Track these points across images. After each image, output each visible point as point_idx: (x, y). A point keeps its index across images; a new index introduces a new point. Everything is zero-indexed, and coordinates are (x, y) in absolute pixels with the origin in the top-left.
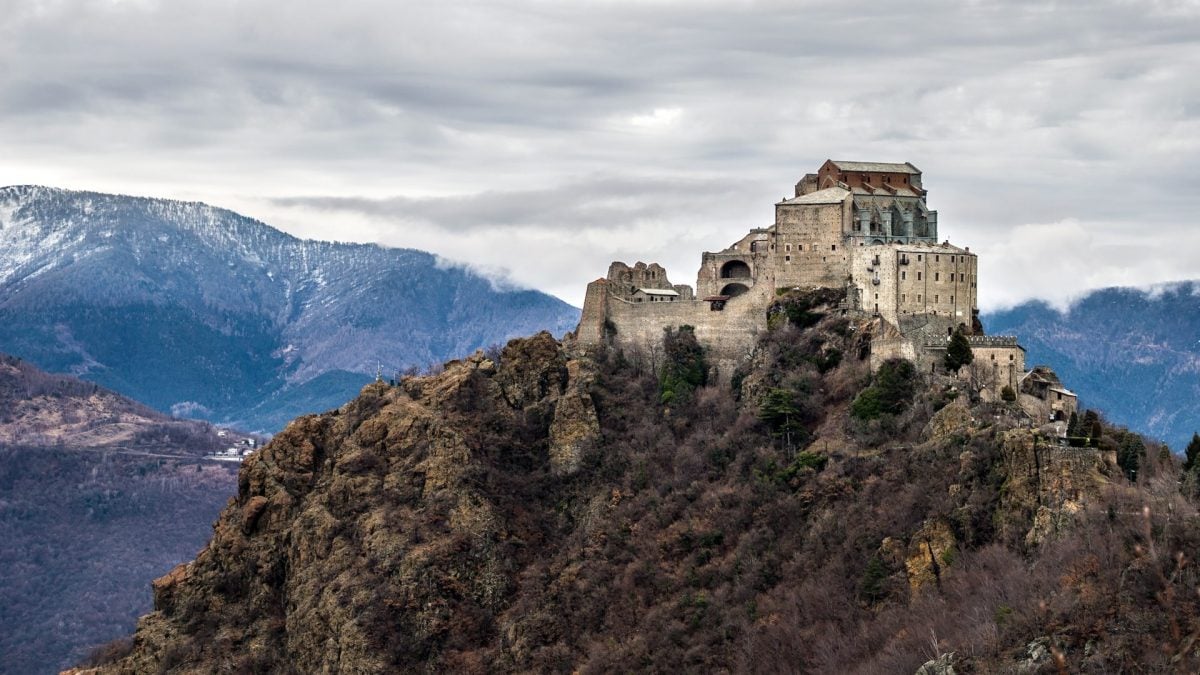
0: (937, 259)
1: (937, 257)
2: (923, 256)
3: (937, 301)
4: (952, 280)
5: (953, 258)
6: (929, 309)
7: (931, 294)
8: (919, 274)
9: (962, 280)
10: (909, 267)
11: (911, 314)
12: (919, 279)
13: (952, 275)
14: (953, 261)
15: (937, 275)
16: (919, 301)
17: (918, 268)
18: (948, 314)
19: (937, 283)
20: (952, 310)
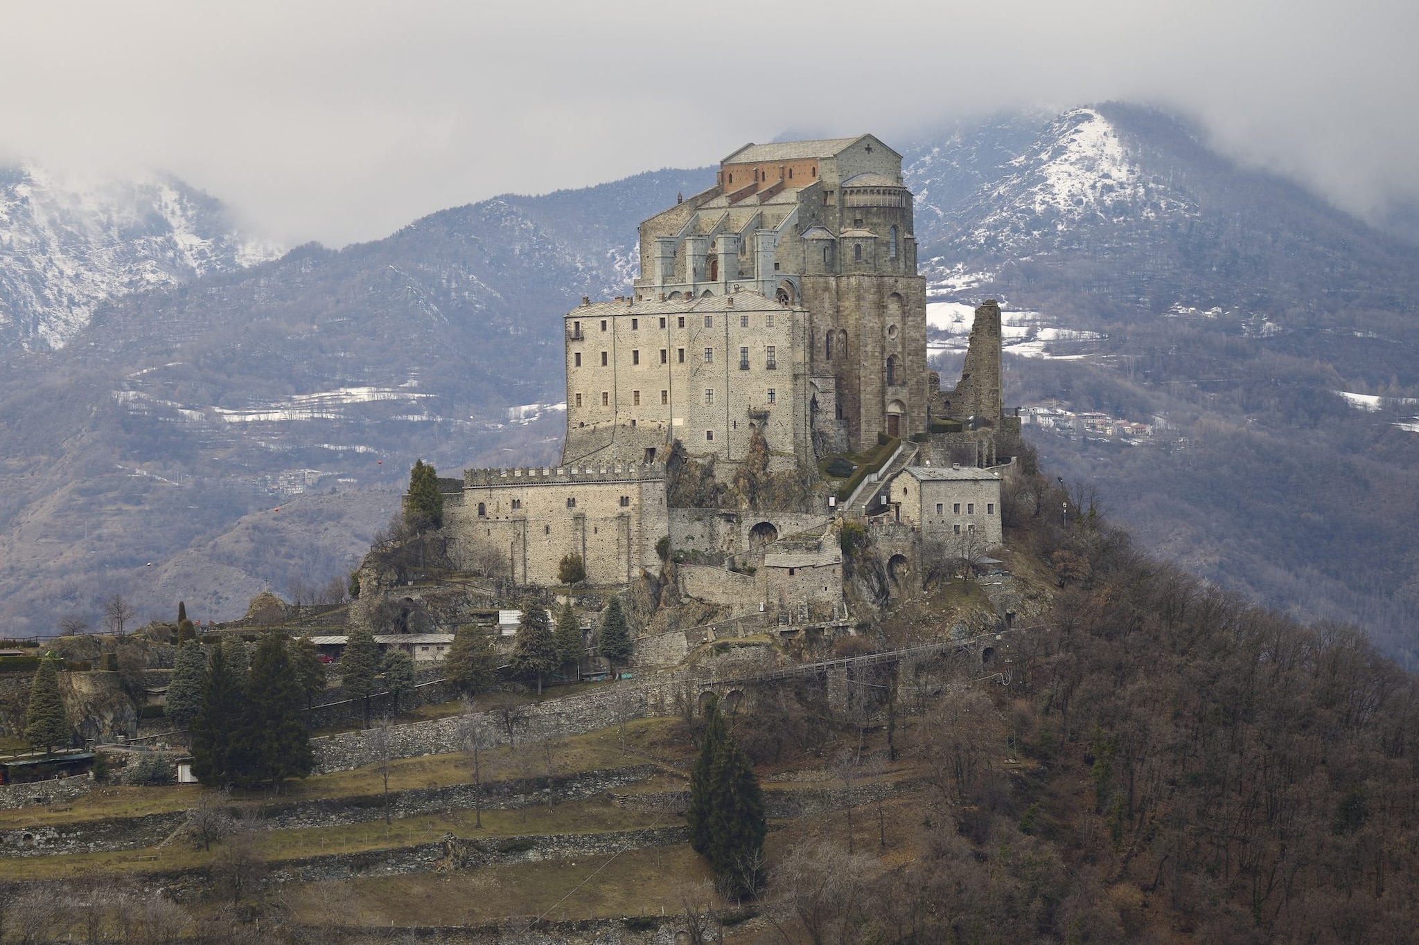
0: (635, 326)
1: (635, 321)
2: (609, 321)
3: (637, 402)
4: (664, 361)
5: (663, 320)
6: (623, 418)
7: (626, 393)
8: (604, 354)
9: (682, 360)
10: (586, 344)
11: (592, 427)
12: (605, 363)
13: (663, 352)
14: (663, 326)
15: (636, 353)
16: (606, 403)
17: (601, 344)
18: (655, 425)
19: (637, 368)
20: (666, 417)
